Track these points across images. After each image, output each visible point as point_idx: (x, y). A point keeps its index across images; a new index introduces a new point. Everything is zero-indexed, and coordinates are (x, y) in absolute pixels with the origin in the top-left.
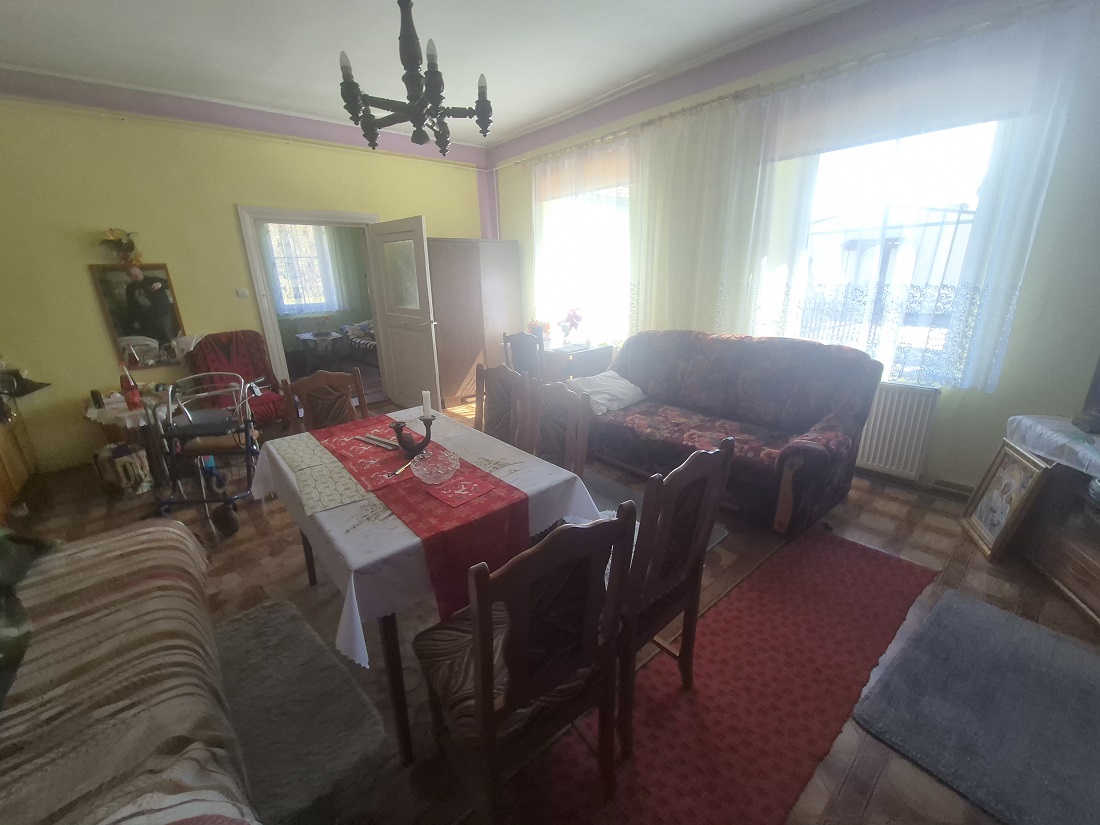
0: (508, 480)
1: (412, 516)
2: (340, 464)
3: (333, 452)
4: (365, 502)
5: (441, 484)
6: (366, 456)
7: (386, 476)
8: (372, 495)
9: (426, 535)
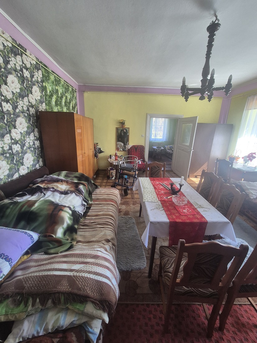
0: (202, 213)
1: (169, 213)
2: (154, 189)
3: (153, 185)
4: (158, 203)
5: (180, 206)
6: (161, 189)
7: (165, 197)
8: (160, 202)
9: (171, 220)
